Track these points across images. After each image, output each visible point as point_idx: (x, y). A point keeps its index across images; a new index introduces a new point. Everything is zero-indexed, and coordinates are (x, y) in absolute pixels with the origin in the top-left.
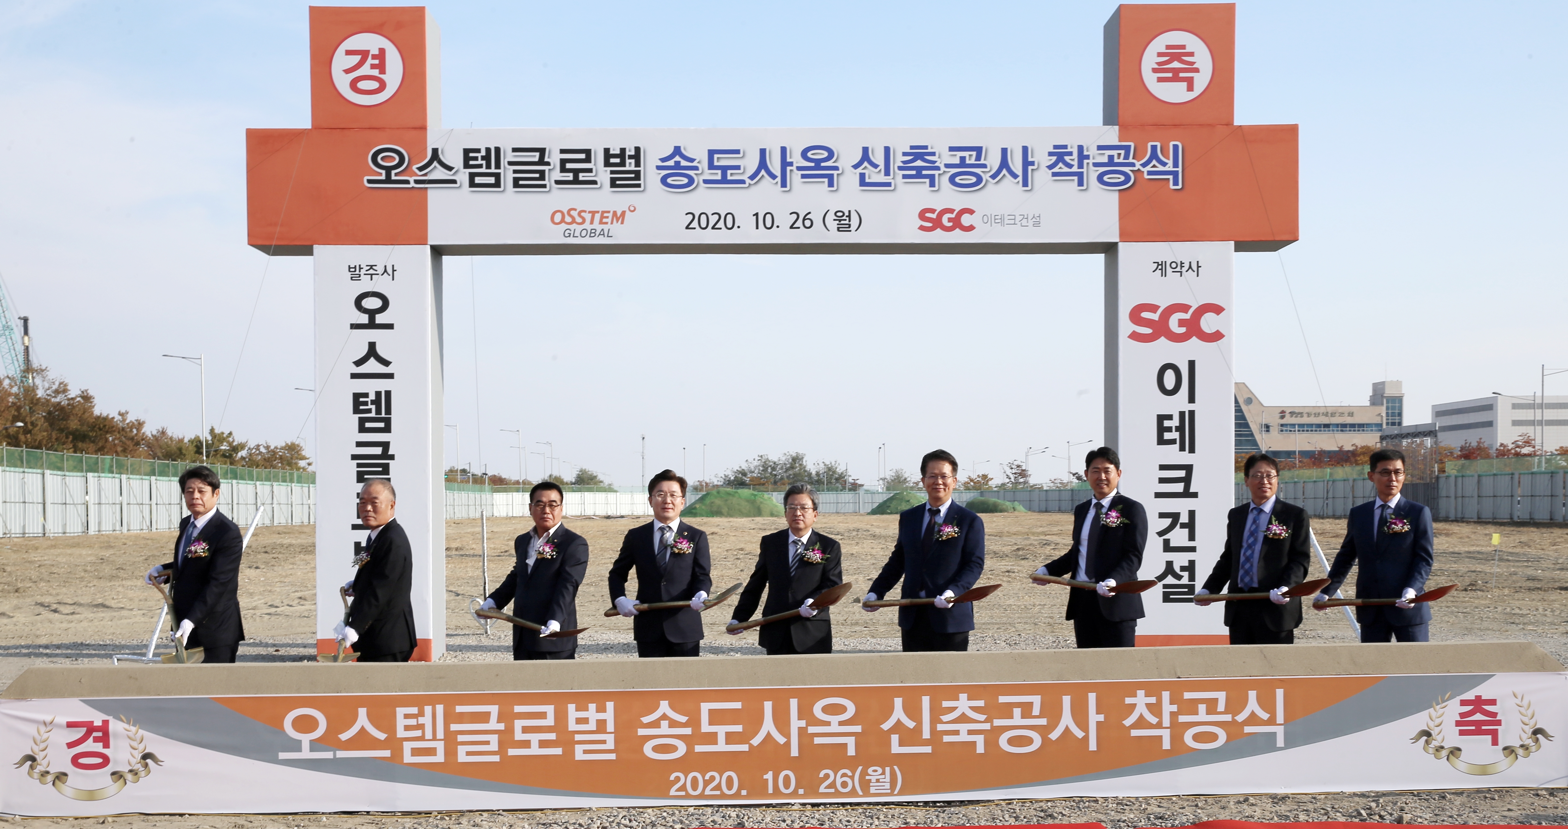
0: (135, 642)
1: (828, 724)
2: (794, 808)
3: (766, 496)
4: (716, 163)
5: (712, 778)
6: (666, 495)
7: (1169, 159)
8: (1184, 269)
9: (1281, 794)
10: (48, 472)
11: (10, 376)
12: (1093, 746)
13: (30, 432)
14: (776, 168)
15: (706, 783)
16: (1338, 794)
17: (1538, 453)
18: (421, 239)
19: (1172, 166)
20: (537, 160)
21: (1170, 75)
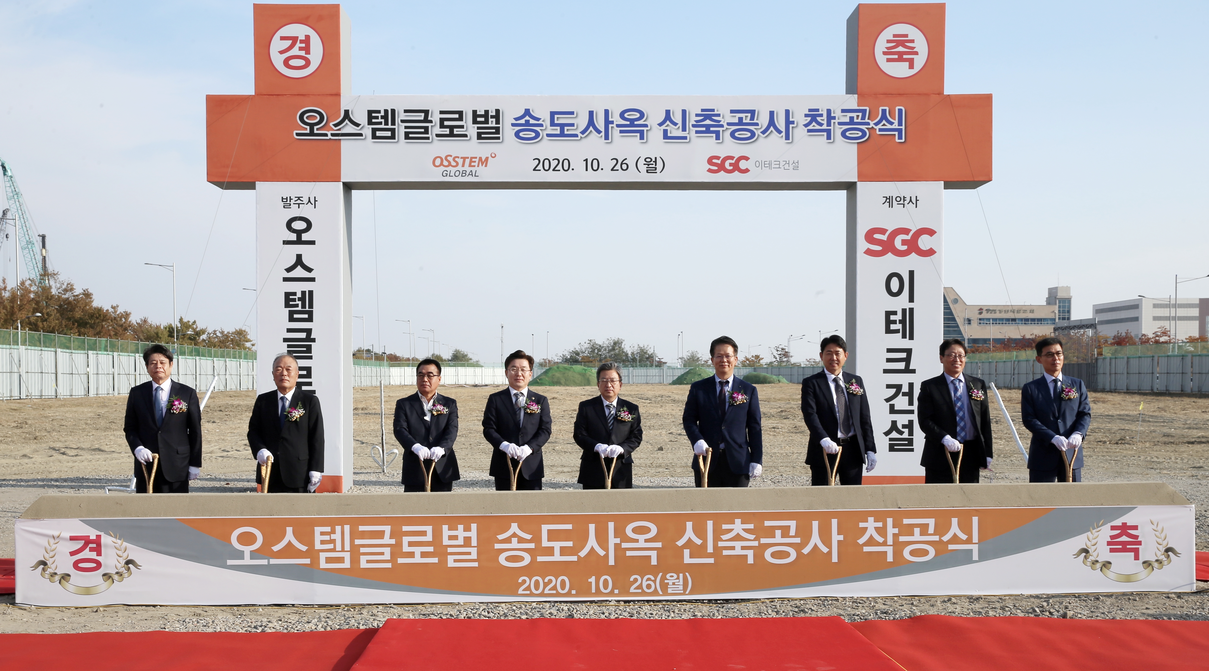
0: (122, 477)
1: (637, 541)
2: (611, 603)
4: (556, 122)
5: (550, 581)
6: (518, 370)
7: (895, 120)
8: (906, 202)
9: (976, 596)
10: (59, 350)
11: (31, 278)
12: (835, 559)
13: (46, 320)
14: (601, 125)
15: (546, 585)
16: (1019, 596)
17: (1172, 341)
18: (336, 178)
19: (897, 125)
20: (423, 119)
21: (896, 57)
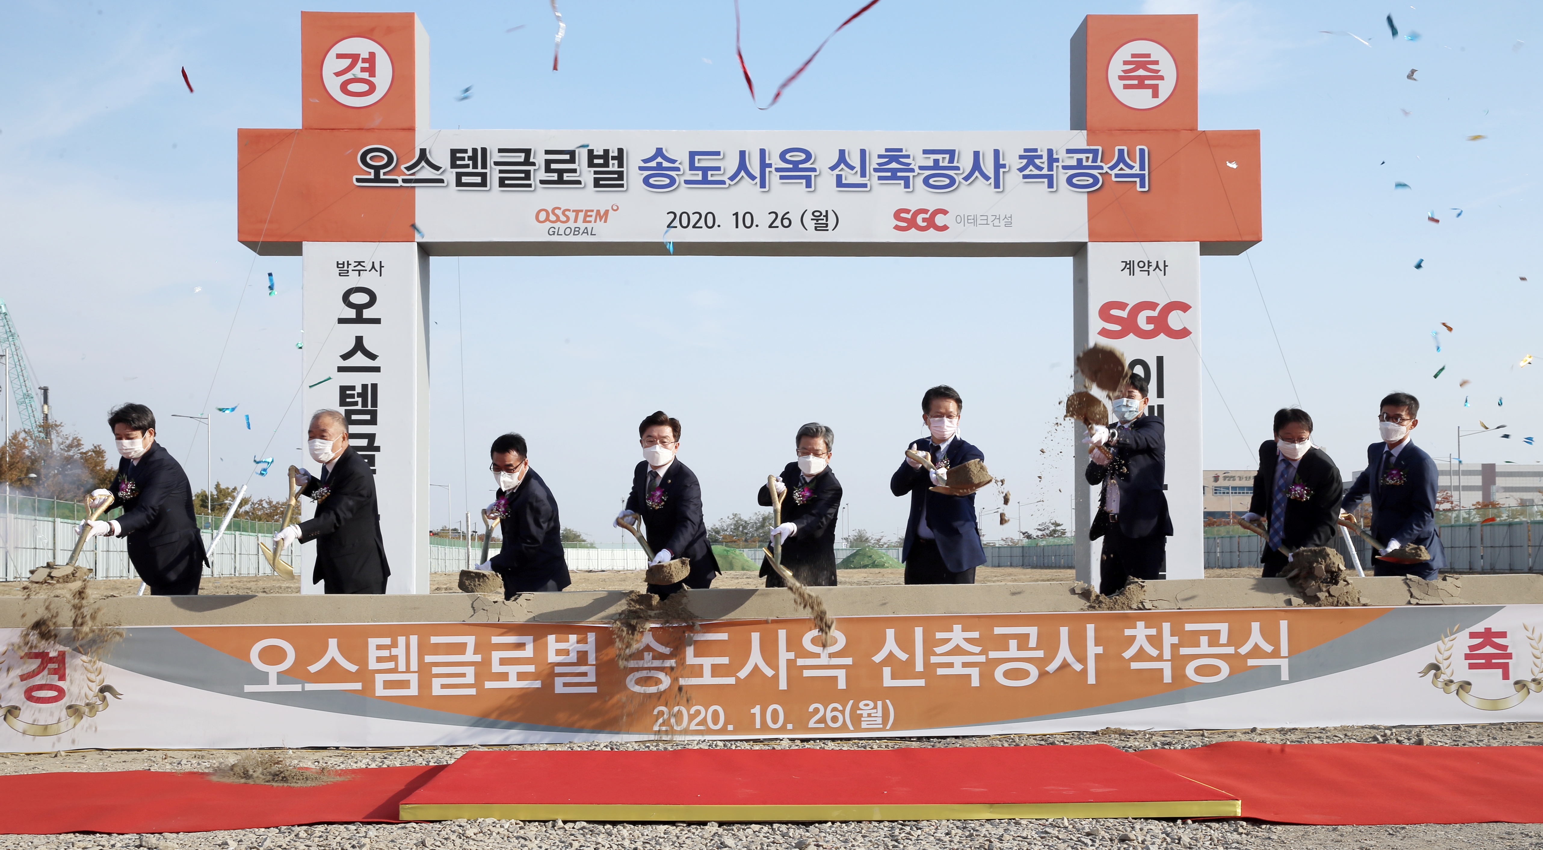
1: (817, 656)
2: (783, 743)
3: (738, 551)
4: (697, 165)
5: (698, 712)
7: (1136, 163)
8: (1151, 269)
10: (58, 520)
11: (27, 430)
12: (1091, 680)
13: (43, 483)
14: (755, 169)
15: (692, 718)
18: (409, 237)
19: (1138, 169)
20: (523, 161)
21: (1136, 82)
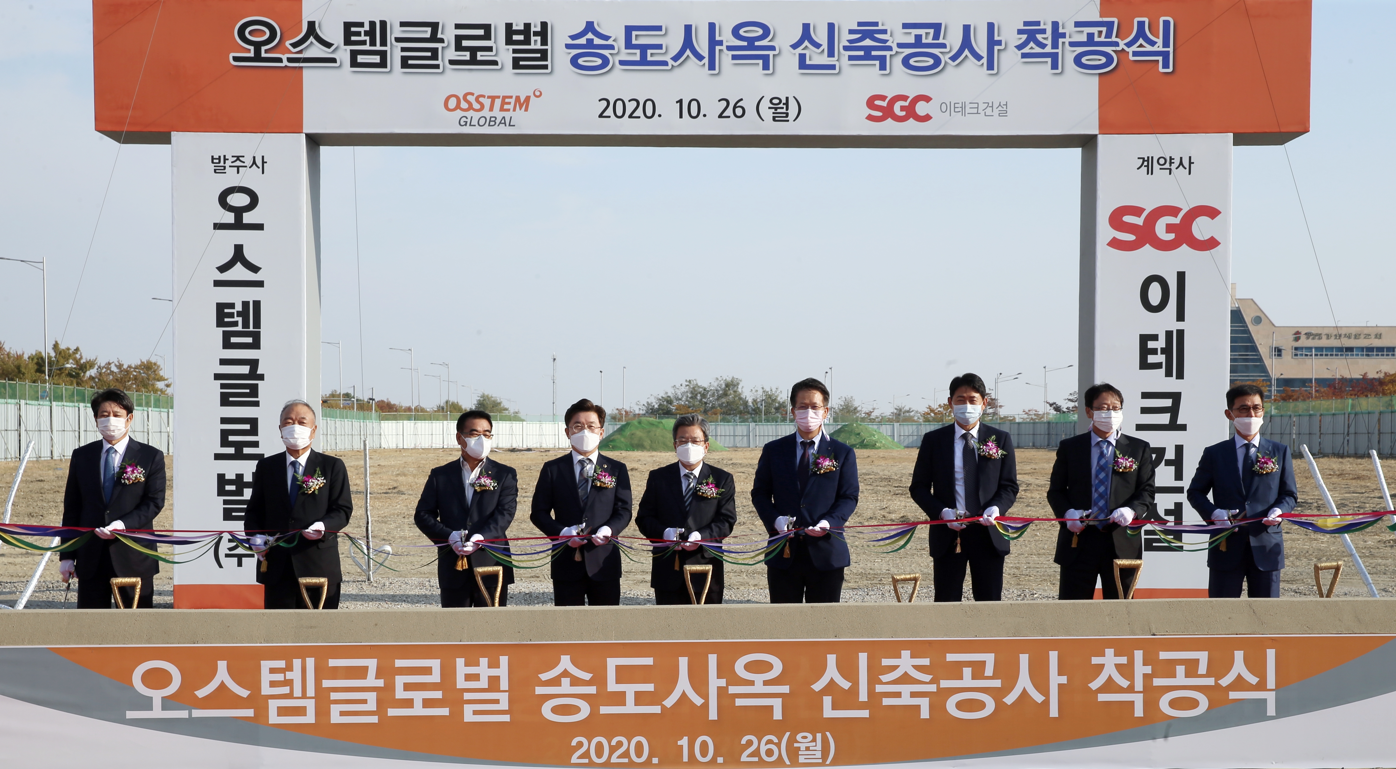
1: (752, 683)
4: (634, 42)
5: (620, 744)
6: (582, 427)
7: (1158, 38)
8: (1174, 167)
12: (1054, 712)
14: (703, 48)
15: (613, 750)
18: (297, 129)
19: (1161, 46)
20: (429, 37)
